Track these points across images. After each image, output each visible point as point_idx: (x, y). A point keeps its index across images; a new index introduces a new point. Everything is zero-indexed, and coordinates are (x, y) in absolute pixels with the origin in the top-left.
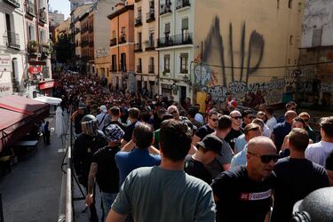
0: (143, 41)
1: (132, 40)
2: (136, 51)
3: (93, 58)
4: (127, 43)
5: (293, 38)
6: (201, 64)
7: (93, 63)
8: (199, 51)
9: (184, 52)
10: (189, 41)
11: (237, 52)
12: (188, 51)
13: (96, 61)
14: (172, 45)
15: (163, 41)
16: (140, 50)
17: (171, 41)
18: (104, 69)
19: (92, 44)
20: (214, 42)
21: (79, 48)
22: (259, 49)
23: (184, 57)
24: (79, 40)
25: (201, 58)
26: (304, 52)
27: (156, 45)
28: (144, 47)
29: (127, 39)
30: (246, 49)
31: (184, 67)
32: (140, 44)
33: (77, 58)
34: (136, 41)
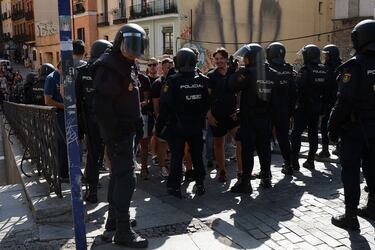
0: (109, 10)
1: (93, 8)
2: (99, 25)
3: (32, 36)
4: (86, 13)
5: (323, 6)
6: (191, 41)
7: (33, 45)
8: (187, 23)
9: (167, 24)
10: (173, 9)
11: (243, 25)
12: (173, 24)
13: (38, 41)
14: (151, 15)
15: (138, 10)
16: (106, 24)
17: (149, 9)
18: (51, 54)
19: (30, 16)
20: (209, 11)
21: (9, 21)
22: (274, 22)
23: (167, 31)
24: (9, 8)
25: (191, 33)
26: (339, 25)
27: (128, 15)
28: (111, 19)
29: (86, 7)
30: (256, 20)
31: (167, 45)
32: (105, 15)
33: (7, 38)
34: (100, 10)
